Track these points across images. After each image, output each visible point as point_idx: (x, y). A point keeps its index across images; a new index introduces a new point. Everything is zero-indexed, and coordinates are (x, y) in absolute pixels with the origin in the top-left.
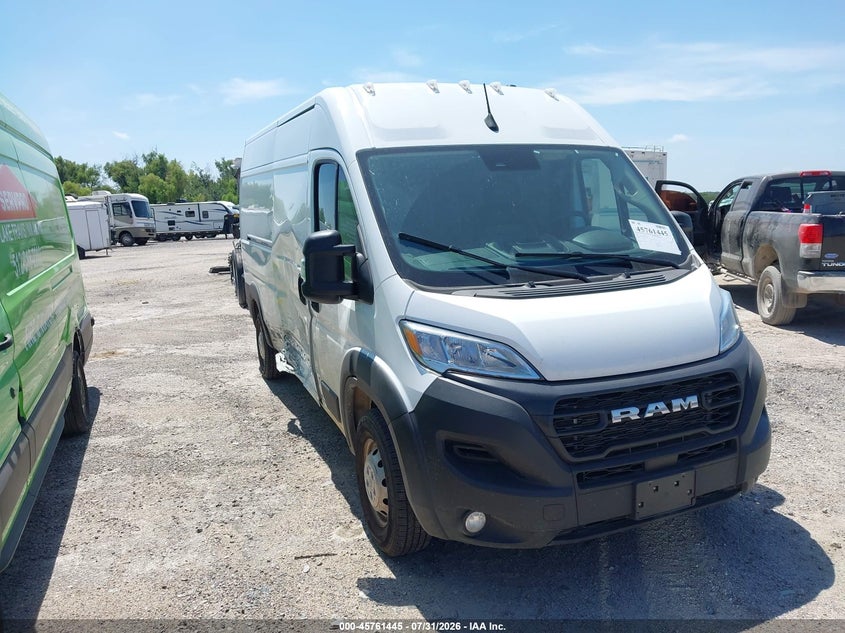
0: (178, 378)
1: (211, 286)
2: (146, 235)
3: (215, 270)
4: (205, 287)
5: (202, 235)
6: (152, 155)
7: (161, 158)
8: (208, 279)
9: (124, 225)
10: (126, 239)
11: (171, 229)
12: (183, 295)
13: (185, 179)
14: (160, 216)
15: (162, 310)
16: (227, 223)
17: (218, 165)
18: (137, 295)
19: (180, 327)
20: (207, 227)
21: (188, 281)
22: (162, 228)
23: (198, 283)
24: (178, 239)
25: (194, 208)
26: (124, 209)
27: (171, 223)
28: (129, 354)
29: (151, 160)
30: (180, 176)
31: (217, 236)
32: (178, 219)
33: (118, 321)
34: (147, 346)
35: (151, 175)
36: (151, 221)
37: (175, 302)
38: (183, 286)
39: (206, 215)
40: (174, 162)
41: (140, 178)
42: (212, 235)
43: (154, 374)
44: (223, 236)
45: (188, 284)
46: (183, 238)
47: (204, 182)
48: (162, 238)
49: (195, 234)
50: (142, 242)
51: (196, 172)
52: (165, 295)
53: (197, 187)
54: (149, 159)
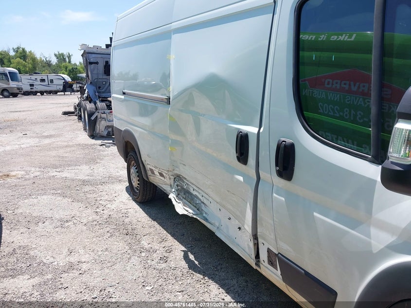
0: (66, 200)
1: (66, 123)
2: (18, 91)
3: (65, 113)
4: (61, 124)
5: (50, 92)
6: (18, 48)
7: (23, 49)
8: (63, 119)
9: (5, 86)
10: (6, 94)
11: (31, 89)
12: (49, 130)
13: (37, 62)
14: (25, 81)
15: (37, 140)
16: (64, 86)
17: (55, 55)
18: (18, 129)
19: (54, 153)
20: (53, 88)
21: (50, 120)
22: (27, 88)
23: (57, 121)
24: (36, 95)
25: (45, 77)
26: (4, 76)
27: (32, 85)
28: (20, 176)
29: (17, 51)
30: (34, 59)
31: (58, 93)
32: (35, 83)
33: (8, 148)
34: (33, 169)
35: (18, 59)
36: (20, 84)
37: (45, 134)
38: (47, 123)
39: (52, 81)
40: (30, 52)
41: (12, 61)
42: (55, 92)
43: (45, 197)
44: (63, 93)
45: (50, 122)
46: (39, 94)
47: (48, 64)
48: (27, 93)
49: (46, 92)
50: (15, 95)
51: (43, 58)
52: (37, 129)
53: (44, 67)
54: (16, 50)
